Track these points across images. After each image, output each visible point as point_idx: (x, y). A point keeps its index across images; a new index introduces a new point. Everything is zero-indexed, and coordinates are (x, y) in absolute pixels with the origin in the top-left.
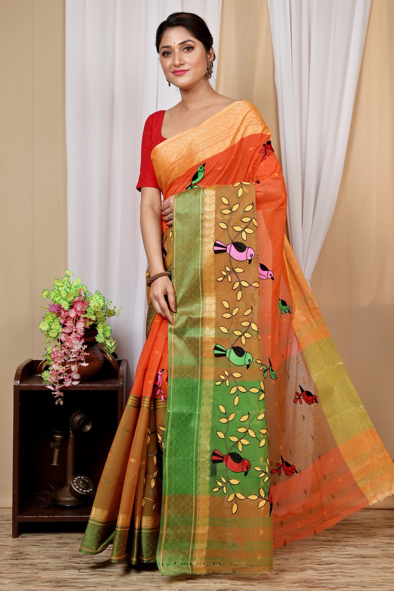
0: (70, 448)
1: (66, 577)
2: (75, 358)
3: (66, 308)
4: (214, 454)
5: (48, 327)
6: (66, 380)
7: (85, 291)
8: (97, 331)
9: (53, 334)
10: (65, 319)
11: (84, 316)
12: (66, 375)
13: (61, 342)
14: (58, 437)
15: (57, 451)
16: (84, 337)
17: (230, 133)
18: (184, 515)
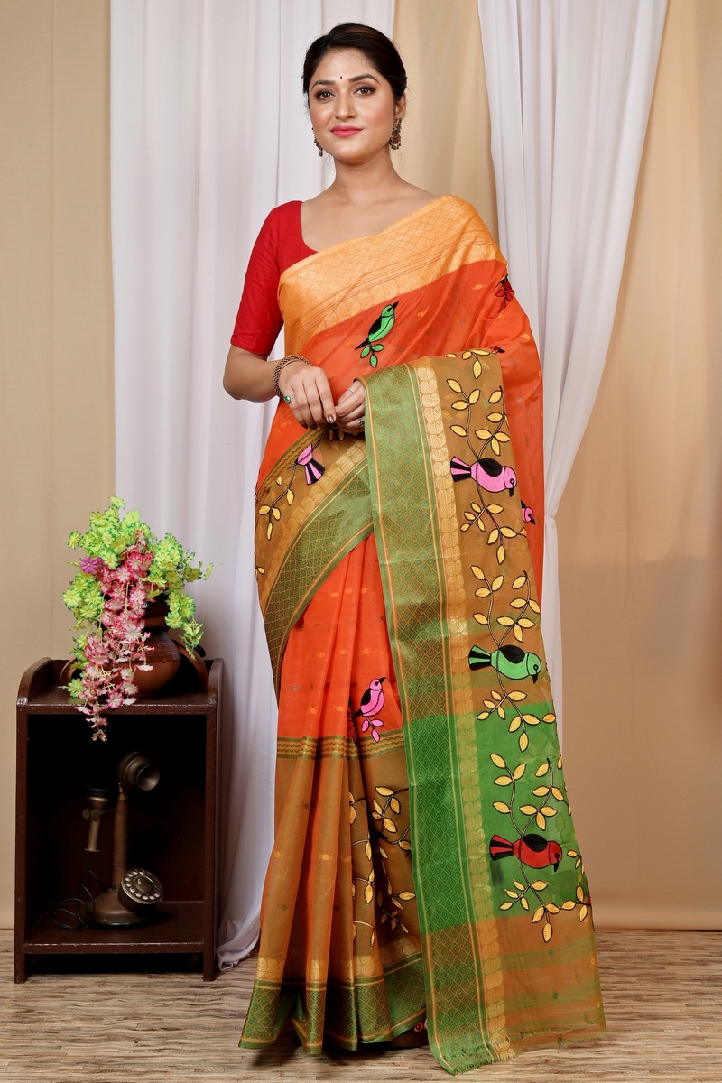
0: (120, 820)
1: (111, 1054)
2: (129, 655)
3: (112, 565)
4: (493, 843)
5: (80, 599)
6: (111, 697)
7: (147, 535)
8: (168, 607)
9: (88, 613)
10: (109, 586)
11: (144, 580)
12: (111, 688)
13: (103, 626)
14: (97, 799)
15: (95, 826)
16: (145, 617)
17: (441, 252)
18: (459, 963)
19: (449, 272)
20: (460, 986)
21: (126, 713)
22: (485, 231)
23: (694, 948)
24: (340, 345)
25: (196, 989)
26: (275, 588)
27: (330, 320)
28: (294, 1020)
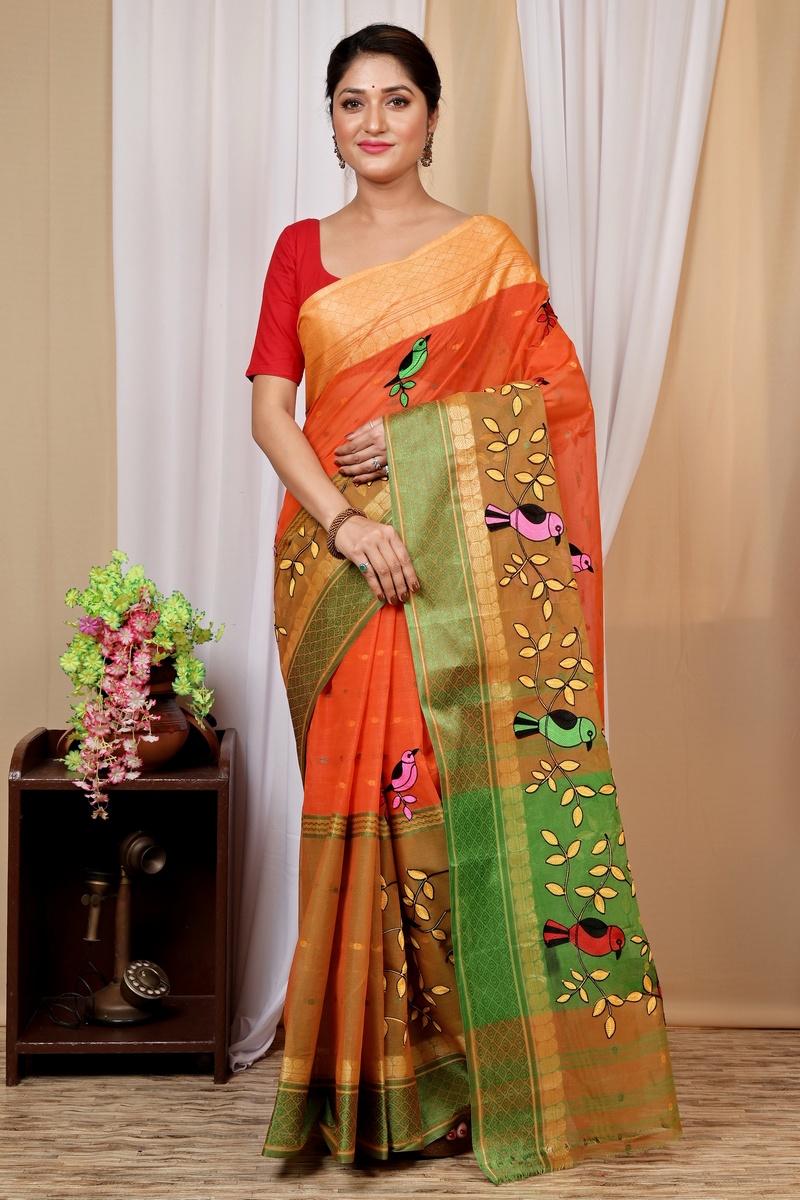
0: (122, 905)
1: (112, 1164)
2: (132, 725)
3: (114, 625)
4: (547, 929)
5: (78, 663)
6: (113, 770)
7: (152, 592)
8: (176, 672)
9: (87, 678)
10: (111, 648)
11: (149, 642)
12: (113, 760)
13: (104, 693)
14: (97, 883)
15: (95, 913)
16: (149, 683)
17: (475, 277)
18: (511, 1062)
19: (486, 299)
20: (511, 1086)
21: (128, 788)
22: (523, 251)
23: (755, 1048)
24: (368, 382)
25: (207, 1093)
26: (300, 649)
27: (356, 356)
28: (322, 1126)
